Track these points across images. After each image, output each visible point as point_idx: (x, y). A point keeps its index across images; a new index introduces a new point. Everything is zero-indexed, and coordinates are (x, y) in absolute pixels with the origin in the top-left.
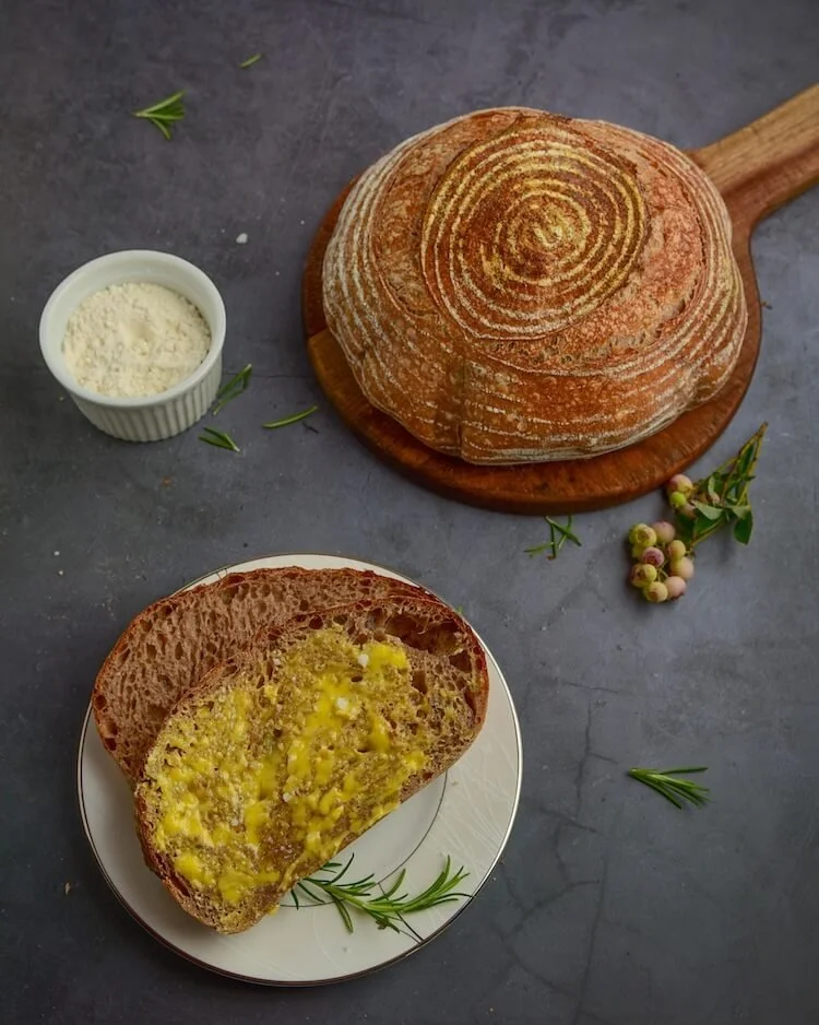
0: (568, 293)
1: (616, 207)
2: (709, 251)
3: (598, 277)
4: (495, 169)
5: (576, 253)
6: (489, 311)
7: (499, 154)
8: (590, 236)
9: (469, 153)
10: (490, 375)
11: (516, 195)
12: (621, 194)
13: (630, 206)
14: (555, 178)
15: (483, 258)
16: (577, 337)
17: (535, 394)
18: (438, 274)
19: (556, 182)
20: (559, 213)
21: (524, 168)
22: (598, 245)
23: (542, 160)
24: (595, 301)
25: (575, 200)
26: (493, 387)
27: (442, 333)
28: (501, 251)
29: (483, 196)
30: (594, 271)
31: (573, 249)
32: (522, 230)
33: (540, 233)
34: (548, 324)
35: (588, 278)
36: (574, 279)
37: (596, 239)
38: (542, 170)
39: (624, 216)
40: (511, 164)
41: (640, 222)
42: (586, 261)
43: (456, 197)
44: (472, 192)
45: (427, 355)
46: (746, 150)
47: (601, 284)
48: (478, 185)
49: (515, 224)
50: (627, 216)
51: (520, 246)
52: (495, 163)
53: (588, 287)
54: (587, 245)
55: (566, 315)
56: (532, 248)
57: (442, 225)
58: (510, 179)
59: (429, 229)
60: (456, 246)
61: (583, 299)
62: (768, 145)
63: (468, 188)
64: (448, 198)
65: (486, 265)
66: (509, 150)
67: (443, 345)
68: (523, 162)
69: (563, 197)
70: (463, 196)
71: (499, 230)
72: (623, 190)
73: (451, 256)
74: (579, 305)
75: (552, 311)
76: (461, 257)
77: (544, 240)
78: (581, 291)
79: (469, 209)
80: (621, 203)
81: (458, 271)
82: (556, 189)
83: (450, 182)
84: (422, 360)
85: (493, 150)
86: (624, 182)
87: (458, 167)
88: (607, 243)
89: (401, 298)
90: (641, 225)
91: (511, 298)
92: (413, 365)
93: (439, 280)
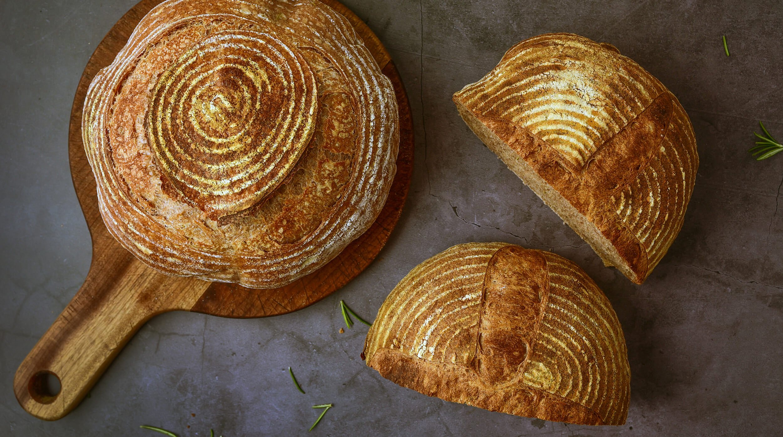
0: (201, 63)
1: (171, 136)
2: (104, 141)
3: (179, 78)
4: (268, 155)
5: (198, 93)
6: (259, 48)
7: (267, 171)
8: (189, 109)
9: (290, 167)
10: (254, 13)
11: (248, 133)
12: (170, 150)
13: (161, 139)
14: (221, 156)
15: (268, 82)
16: (192, 36)
17: (221, 5)
18: (301, 72)
19: (219, 152)
20: (214, 125)
21: (246, 159)
22: (182, 100)
23: (233, 171)
24: (181, 60)
25: (203, 139)
26: (252, 7)
27: (294, 38)
28: (254, 88)
29: (274, 130)
30: (183, 81)
31: (201, 96)
32: (241, 104)
33: (227, 104)
34: (214, 41)
35: (188, 76)
36: (198, 74)
37: (184, 106)
38: (232, 160)
39: (164, 130)
40: (256, 162)
41: (152, 126)
42: (190, 88)
43: (295, 129)
44: (283, 132)
45: (304, 27)
46: (111, 326)
47: (177, 73)
48: (279, 140)
49: (246, 109)
50: (163, 130)
51: (240, 91)
52: (269, 161)
53: (186, 70)
54: (191, 101)
55: (202, 48)
56: (231, 90)
57: (303, 107)
58: (255, 148)
59: (313, 103)
60: (289, 91)
61: (190, 61)
62: (94, 337)
63: (287, 136)
64: (301, 128)
65: (265, 77)
66: (259, 176)
67: (292, 31)
68: (247, 166)
69: (213, 139)
70: (289, 130)
71: (258, 103)
72: (168, 154)
73: (292, 84)
74: (192, 57)
75: (212, 50)
76: (285, 83)
77: (222, 99)
78: (192, 67)
79: (284, 119)
80: (169, 142)
81: (286, 74)
82: (219, 146)
83: (301, 140)
84: (307, 24)
85: (273, 174)
86: (168, 162)
87: (296, 153)
88: (175, 105)
89: (329, 62)
90: (151, 124)
91: (243, 56)
92: (314, 23)
93: (300, 69)
